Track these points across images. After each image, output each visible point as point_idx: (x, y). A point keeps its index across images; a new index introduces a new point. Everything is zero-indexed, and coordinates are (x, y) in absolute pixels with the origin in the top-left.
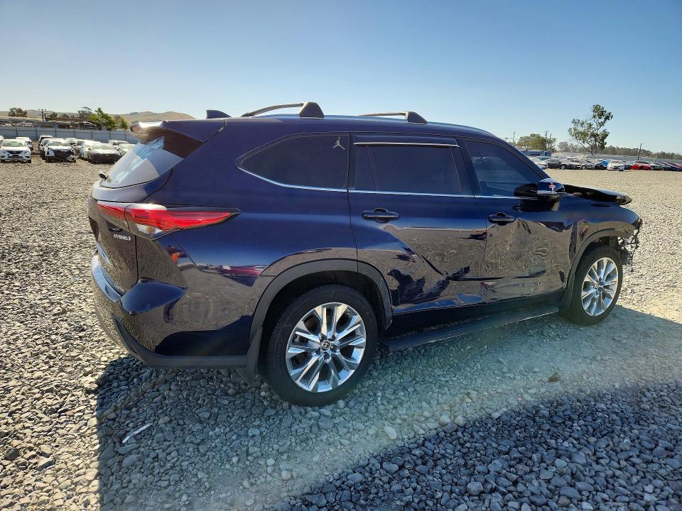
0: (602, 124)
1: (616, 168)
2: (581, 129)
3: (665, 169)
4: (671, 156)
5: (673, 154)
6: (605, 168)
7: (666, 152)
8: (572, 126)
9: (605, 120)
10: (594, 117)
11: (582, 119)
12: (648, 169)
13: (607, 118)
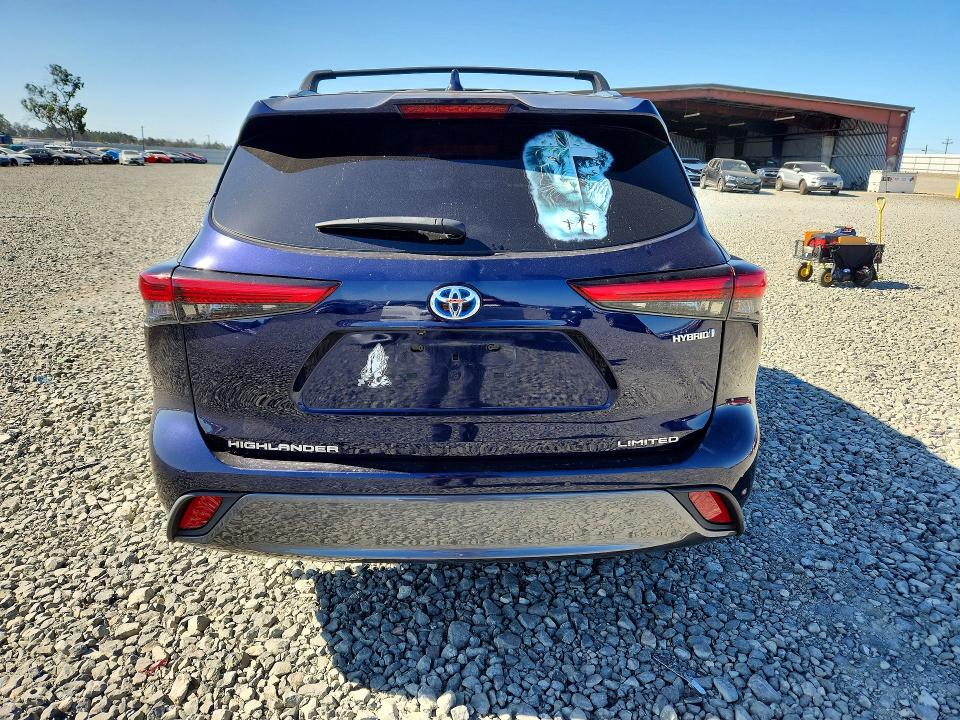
0: (71, 95)
1: (134, 162)
2: (40, 100)
3: (186, 161)
4: (161, 143)
5: (164, 141)
6: (117, 162)
7: (155, 138)
8: (26, 95)
9: (74, 89)
10: (56, 82)
11: (39, 84)
12: (167, 161)
13: (76, 86)
